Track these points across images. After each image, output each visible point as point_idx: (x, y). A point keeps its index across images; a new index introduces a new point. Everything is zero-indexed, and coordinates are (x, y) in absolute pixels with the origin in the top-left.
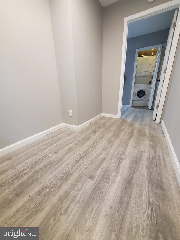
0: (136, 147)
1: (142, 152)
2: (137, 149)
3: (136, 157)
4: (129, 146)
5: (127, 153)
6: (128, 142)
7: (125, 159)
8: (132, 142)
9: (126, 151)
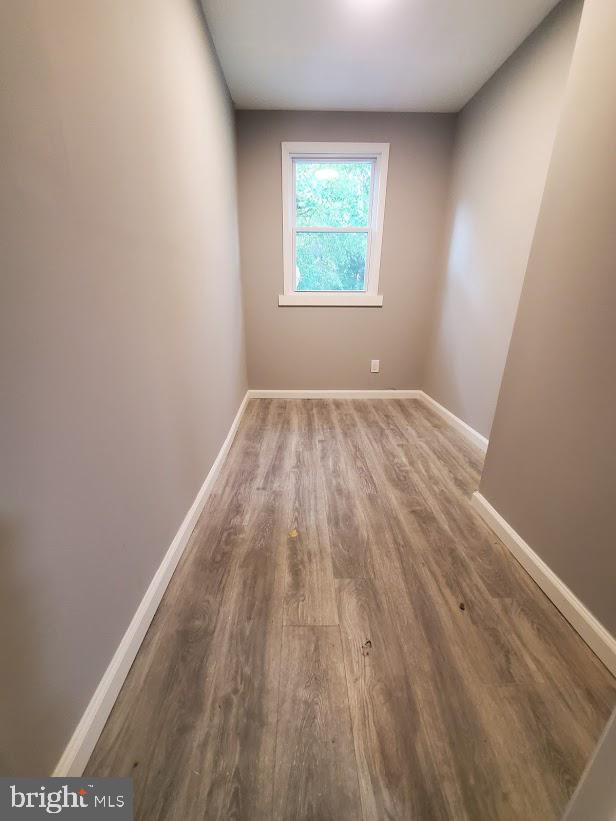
0: (277, 495)
1: (264, 489)
2: (274, 492)
3: (274, 475)
4: (292, 496)
5: (293, 477)
6: (297, 505)
7: (294, 467)
8: (288, 506)
9: (294, 481)
